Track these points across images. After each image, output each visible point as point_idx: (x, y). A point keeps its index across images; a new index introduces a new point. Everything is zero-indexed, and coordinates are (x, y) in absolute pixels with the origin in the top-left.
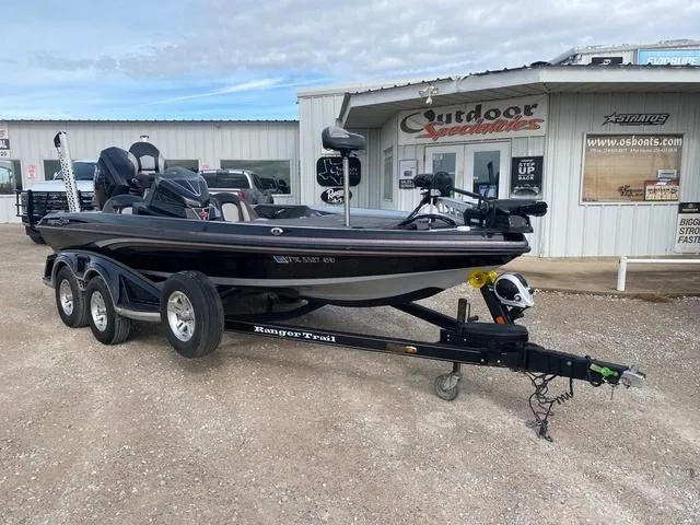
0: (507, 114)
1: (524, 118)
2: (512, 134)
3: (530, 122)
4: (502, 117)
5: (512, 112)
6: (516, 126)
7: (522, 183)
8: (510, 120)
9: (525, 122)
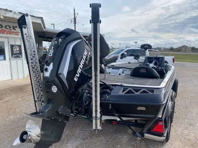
0: (5, 27)
1: (13, 30)
2: (9, 35)
3: (15, 32)
4: (4, 28)
5: (8, 27)
6: (10, 33)
7: (16, 54)
8: (8, 30)
9: (13, 32)
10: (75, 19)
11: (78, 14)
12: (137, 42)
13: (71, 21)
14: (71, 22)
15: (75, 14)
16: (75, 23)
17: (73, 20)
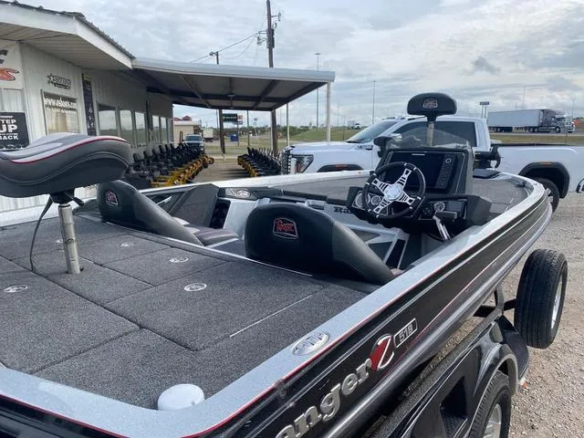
3: (2, 71)
10: (271, 32)
11: (280, 14)
12: (488, 103)
13: (258, 38)
14: (259, 43)
15: (270, 17)
16: (271, 44)
17: (265, 36)
